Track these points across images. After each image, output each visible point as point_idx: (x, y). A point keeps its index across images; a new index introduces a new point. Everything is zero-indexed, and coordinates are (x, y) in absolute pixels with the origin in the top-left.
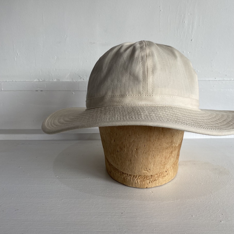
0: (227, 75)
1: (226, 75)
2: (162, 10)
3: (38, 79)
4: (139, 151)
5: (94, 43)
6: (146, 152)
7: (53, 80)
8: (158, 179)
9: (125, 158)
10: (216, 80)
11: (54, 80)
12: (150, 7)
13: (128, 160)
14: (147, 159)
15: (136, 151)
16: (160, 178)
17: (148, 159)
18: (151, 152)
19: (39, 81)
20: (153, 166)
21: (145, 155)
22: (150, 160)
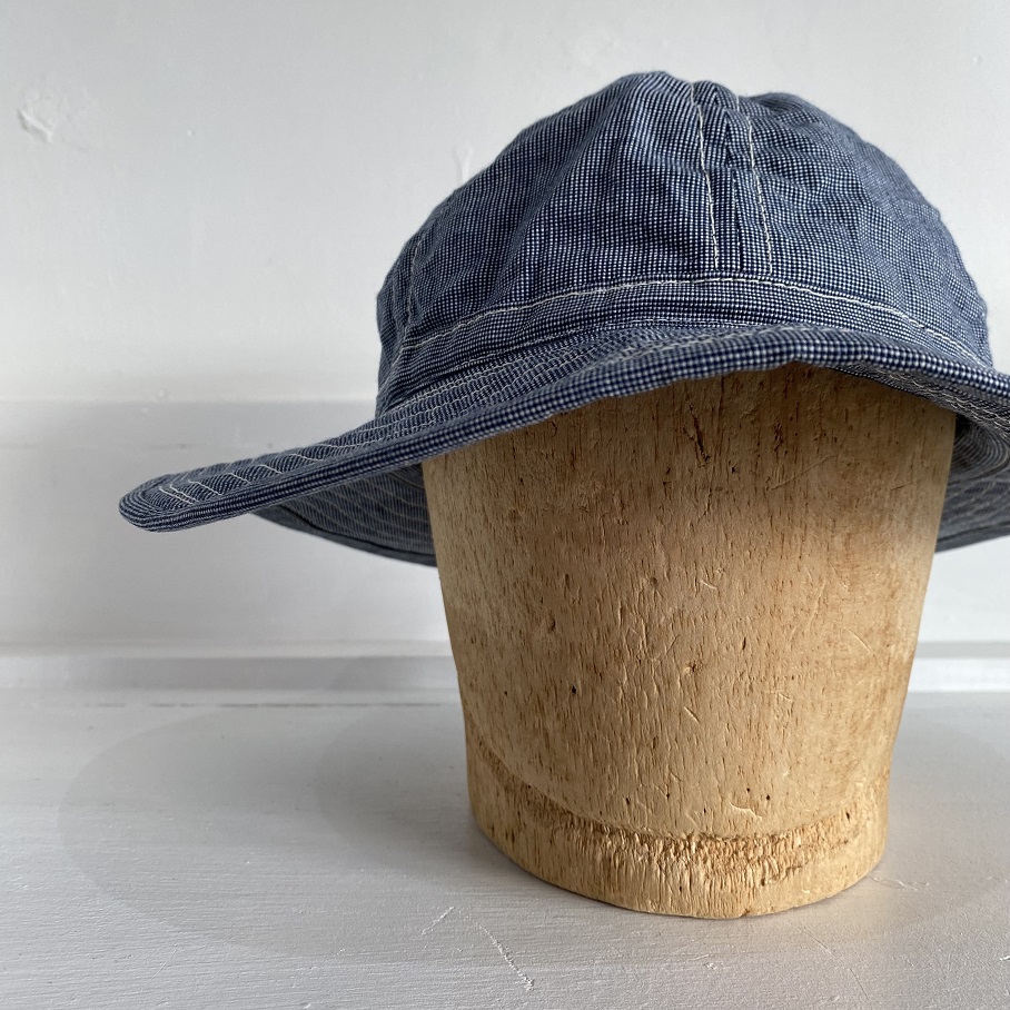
4: (710, 681)
6: (751, 688)
8: (809, 856)
9: (618, 729)
13: (640, 746)
14: (755, 727)
15: (691, 681)
16: (820, 855)
17: (762, 727)
18: (781, 686)
20: (789, 776)
21: (744, 703)
22: (771, 733)
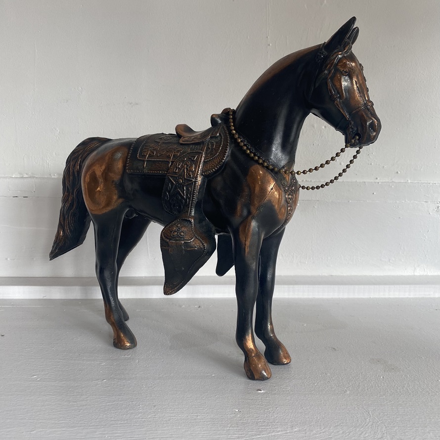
0: (399, 172)
1: (397, 172)
2: (271, 45)
3: (20, 174)
5: (137, 104)
7: (50, 175)
10: (377, 181)
11: (52, 175)
12: (249, 37)
19: (21, 176)
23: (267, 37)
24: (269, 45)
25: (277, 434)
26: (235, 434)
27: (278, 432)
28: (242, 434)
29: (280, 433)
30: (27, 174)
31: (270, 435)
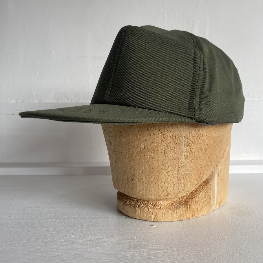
1: (248, 95)
5: (85, 57)
7: (34, 101)
19: (16, 102)
23: (164, 13)
24: (165, 18)
25: (161, 251)
26: (132, 251)
27: (161, 250)
28: (136, 252)
29: (162, 251)
30: (20, 101)
31: (156, 252)
